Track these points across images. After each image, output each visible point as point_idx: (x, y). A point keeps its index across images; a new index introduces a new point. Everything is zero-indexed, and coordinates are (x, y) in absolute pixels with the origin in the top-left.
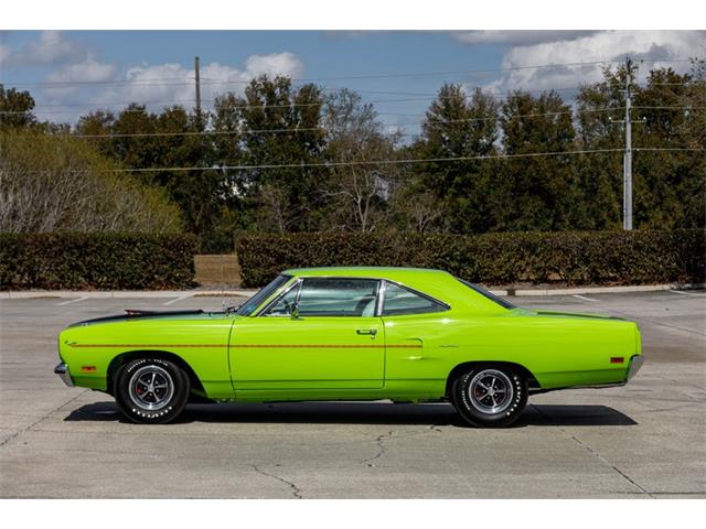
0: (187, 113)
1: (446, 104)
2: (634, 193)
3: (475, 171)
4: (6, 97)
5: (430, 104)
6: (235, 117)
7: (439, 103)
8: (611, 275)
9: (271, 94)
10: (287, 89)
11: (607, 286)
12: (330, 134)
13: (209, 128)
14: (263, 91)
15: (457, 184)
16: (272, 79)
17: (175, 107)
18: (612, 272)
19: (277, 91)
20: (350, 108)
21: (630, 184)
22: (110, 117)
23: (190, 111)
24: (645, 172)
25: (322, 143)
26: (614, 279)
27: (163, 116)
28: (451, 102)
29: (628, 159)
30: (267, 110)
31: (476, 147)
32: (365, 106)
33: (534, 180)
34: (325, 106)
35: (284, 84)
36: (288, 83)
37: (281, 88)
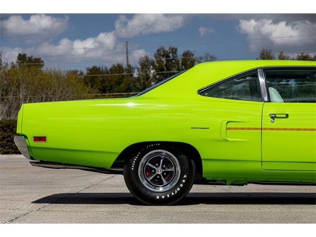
0: (124, 68)
6: (149, 69)
9: (167, 57)
10: (176, 54)
13: (136, 75)
14: (163, 56)
16: (167, 49)
17: (118, 65)
19: (171, 55)
22: (82, 73)
23: (125, 66)
27: (111, 70)
30: (166, 65)
35: (174, 51)
36: (176, 50)
37: (172, 53)
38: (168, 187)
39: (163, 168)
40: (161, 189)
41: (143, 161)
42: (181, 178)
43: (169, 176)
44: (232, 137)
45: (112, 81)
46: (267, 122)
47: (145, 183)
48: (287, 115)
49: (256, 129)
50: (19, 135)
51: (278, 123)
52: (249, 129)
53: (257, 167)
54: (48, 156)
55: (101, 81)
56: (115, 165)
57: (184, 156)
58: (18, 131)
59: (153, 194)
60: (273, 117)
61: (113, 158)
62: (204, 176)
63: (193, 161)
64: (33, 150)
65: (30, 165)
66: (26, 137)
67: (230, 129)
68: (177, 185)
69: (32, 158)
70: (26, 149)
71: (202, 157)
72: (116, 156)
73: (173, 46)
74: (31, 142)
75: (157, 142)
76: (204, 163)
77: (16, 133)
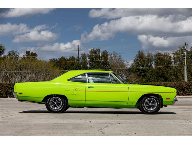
0: (75, 58)
1: (140, 55)
2: (187, 77)
3: (147, 72)
4: (31, 54)
5: (136, 55)
7: (138, 55)
8: (182, 93)
9: (96, 53)
10: (99, 52)
11: (181, 96)
12: (111, 63)
13: (80, 61)
14: (94, 52)
15: (143, 75)
16: (95, 49)
17: (72, 57)
18: (182, 92)
19: (97, 52)
20: (116, 57)
21: (186, 74)
22: (57, 60)
23: (76, 57)
24: (190, 72)
25: (109, 65)
26: (183, 94)
27: (69, 59)
28: (141, 55)
29: (186, 67)
30: (95, 57)
31: (147, 66)
32: (119, 56)
33: (162, 74)
34: (109, 56)
35: (99, 50)
36: (100, 50)
37: (98, 51)
38: (59, 108)
39: (57, 102)
40: (56, 109)
41: (51, 100)
42: (62, 105)
43: (59, 105)
44: (77, 93)
45: (69, 64)
46: (87, 89)
47: (51, 107)
48: (93, 87)
49: (84, 91)
50: (14, 92)
51: (91, 89)
52: (82, 91)
53: (84, 102)
54: (24, 98)
55: (64, 64)
56: (43, 101)
57: (63, 99)
58: (14, 91)
59: (53, 110)
60: (89, 88)
61: (42, 99)
62: (69, 105)
63: (66, 101)
64: (19, 97)
65: (18, 101)
66: (16, 93)
67: (76, 91)
68: (61, 107)
69: (18, 99)
70: (16, 96)
71: (68, 99)
72: (43, 99)
73: (98, 48)
74: (18, 94)
75: (55, 95)
76: (69, 101)
77: (13, 92)
